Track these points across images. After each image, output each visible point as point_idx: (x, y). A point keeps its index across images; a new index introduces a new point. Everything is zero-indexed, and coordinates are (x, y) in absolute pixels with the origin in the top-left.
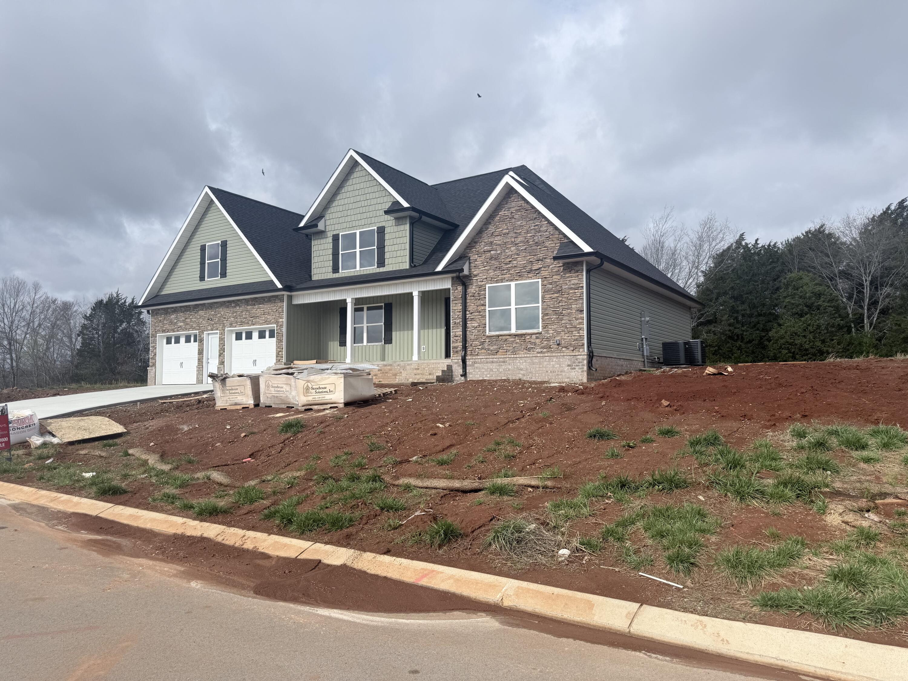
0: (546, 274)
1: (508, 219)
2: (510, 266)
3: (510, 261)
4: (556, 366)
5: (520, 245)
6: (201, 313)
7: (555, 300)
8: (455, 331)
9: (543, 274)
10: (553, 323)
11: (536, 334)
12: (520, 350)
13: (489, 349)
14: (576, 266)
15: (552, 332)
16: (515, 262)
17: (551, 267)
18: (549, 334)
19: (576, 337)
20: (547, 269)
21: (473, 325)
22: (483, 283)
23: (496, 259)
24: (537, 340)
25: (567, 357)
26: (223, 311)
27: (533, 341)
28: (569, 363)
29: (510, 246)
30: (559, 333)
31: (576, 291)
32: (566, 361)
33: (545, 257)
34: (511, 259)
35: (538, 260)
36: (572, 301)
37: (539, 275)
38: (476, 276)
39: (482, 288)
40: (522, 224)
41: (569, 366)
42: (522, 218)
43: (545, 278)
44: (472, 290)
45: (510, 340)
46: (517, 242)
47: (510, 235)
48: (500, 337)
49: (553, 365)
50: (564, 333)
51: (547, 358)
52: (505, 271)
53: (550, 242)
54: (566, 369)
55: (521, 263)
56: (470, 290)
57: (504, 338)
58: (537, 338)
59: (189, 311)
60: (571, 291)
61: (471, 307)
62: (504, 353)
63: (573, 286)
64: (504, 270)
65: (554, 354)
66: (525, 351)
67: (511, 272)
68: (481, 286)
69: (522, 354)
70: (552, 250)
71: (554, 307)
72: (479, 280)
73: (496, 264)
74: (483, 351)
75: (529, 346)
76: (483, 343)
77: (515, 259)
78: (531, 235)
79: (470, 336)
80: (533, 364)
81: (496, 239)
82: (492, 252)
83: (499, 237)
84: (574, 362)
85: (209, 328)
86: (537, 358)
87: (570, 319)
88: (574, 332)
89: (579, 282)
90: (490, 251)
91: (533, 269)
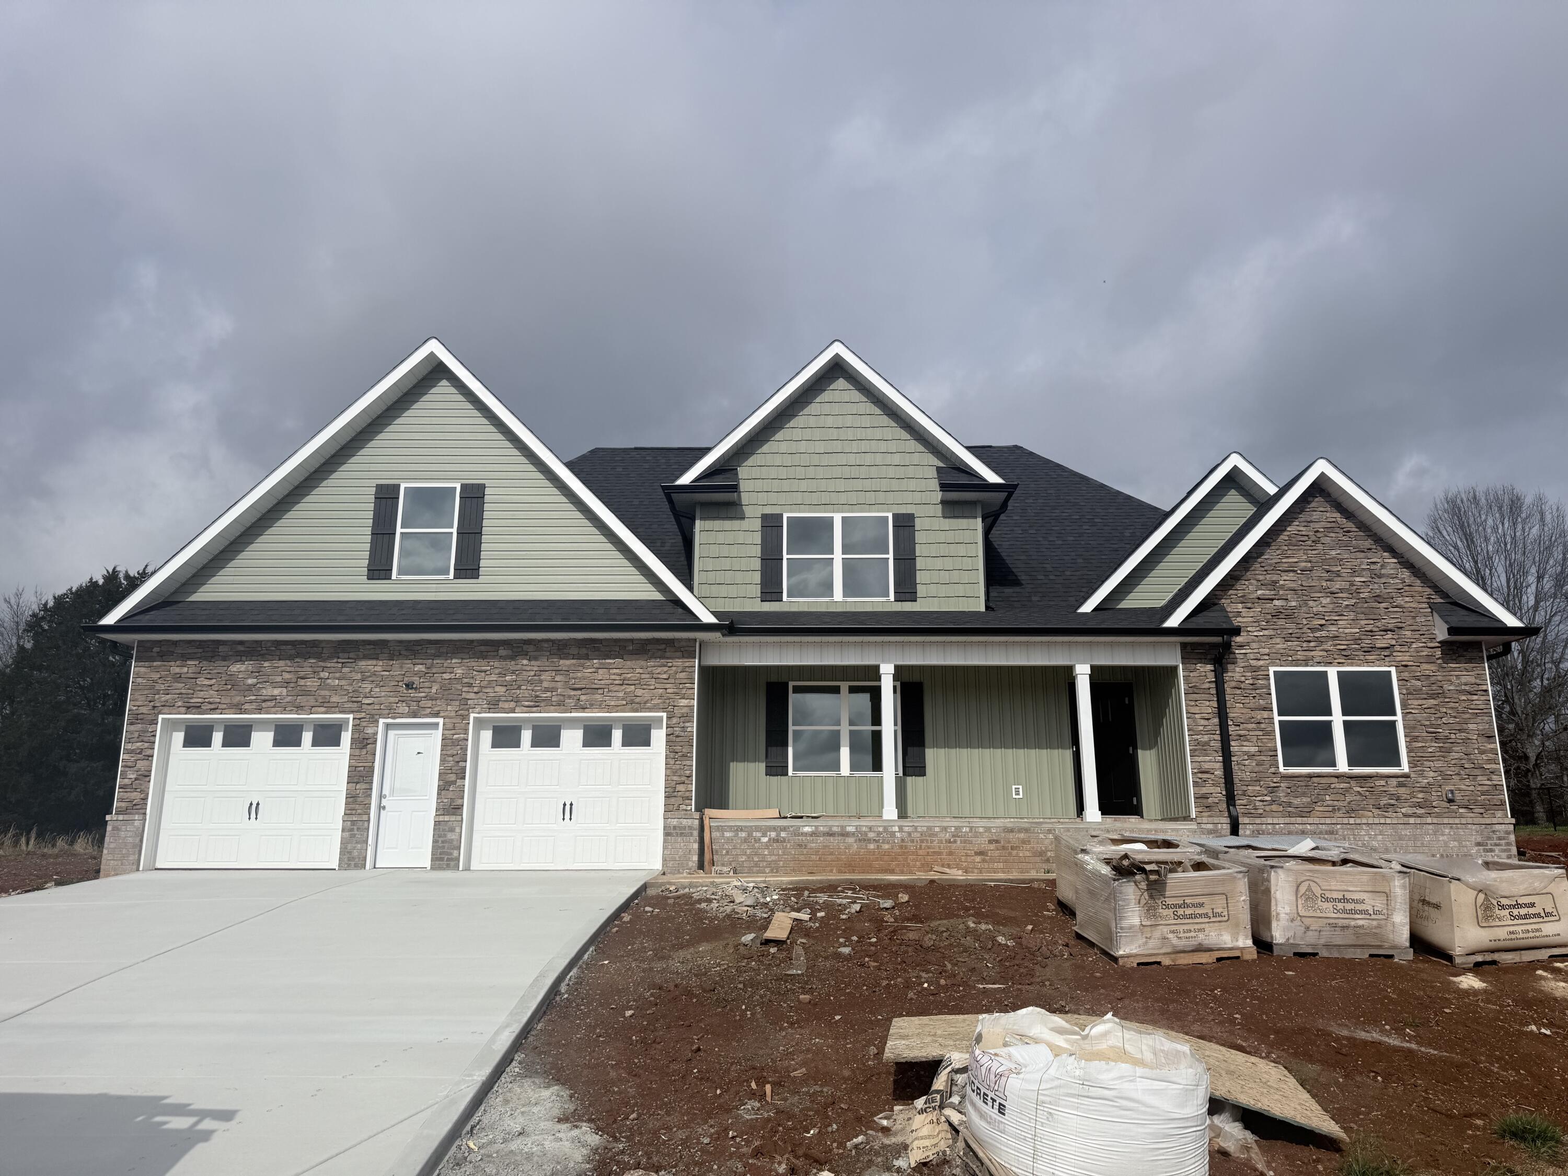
0: (1406, 658)
1: (1309, 543)
2: (1324, 633)
3: (1321, 625)
4: (1452, 844)
5: (1340, 595)
6: (366, 665)
7: (1433, 711)
8: (1200, 759)
9: (1398, 659)
10: (1431, 758)
11: (1398, 777)
12: (1363, 809)
13: (1290, 804)
14: (1466, 650)
15: (1432, 774)
16: (1333, 628)
17: (1414, 646)
18: (1426, 778)
19: (1486, 788)
20: (1406, 649)
21: (1245, 749)
22: (1261, 663)
23: (1288, 617)
24: (1402, 790)
25: (1474, 827)
26: (458, 668)
27: (1392, 790)
28: (1479, 839)
29: (1319, 595)
30: (1447, 778)
31: (1475, 697)
32: (1472, 836)
33: (1400, 625)
34: (1323, 622)
35: (1386, 631)
36: (1467, 716)
37: (1392, 658)
38: (1241, 646)
39: (1259, 673)
40: (1339, 557)
41: (1478, 844)
42: (1340, 544)
43: (1406, 666)
44: (1235, 674)
45: (1337, 786)
46: (1333, 589)
47: (1315, 573)
48: (1315, 780)
49: (1446, 843)
50: (1457, 777)
51: (1431, 827)
52: (1312, 644)
53: (1407, 599)
54: (1474, 850)
55: (1347, 631)
56: (1230, 674)
57: (1323, 780)
58: (1400, 785)
59: (319, 657)
60: (1464, 698)
61: (1236, 711)
62: (1328, 814)
63: (1467, 688)
64: (1309, 641)
65: (1446, 821)
66: (1376, 812)
67: (1325, 647)
68: (1258, 668)
69: (1369, 817)
70: (1412, 614)
71: (1431, 726)
72: (1252, 656)
73: (1291, 627)
74: (1274, 807)
75: (1384, 801)
76: (1273, 790)
77: (1334, 623)
78: (1363, 579)
79: (1239, 774)
80: (1400, 839)
81: (1285, 578)
82: (1276, 602)
83: (1291, 574)
84: (1489, 838)
85: (404, 709)
86: (1408, 826)
87: (1470, 750)
88: (1479, 778)
89: (1478, 681)
90: (1272, 600)
91: (1378, 645)
